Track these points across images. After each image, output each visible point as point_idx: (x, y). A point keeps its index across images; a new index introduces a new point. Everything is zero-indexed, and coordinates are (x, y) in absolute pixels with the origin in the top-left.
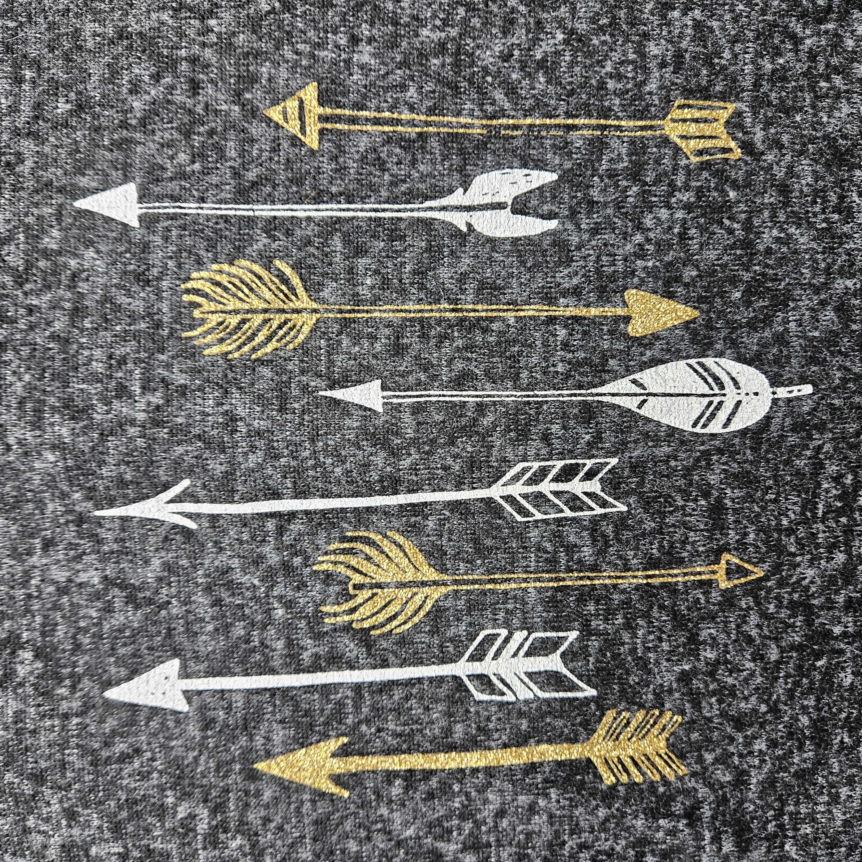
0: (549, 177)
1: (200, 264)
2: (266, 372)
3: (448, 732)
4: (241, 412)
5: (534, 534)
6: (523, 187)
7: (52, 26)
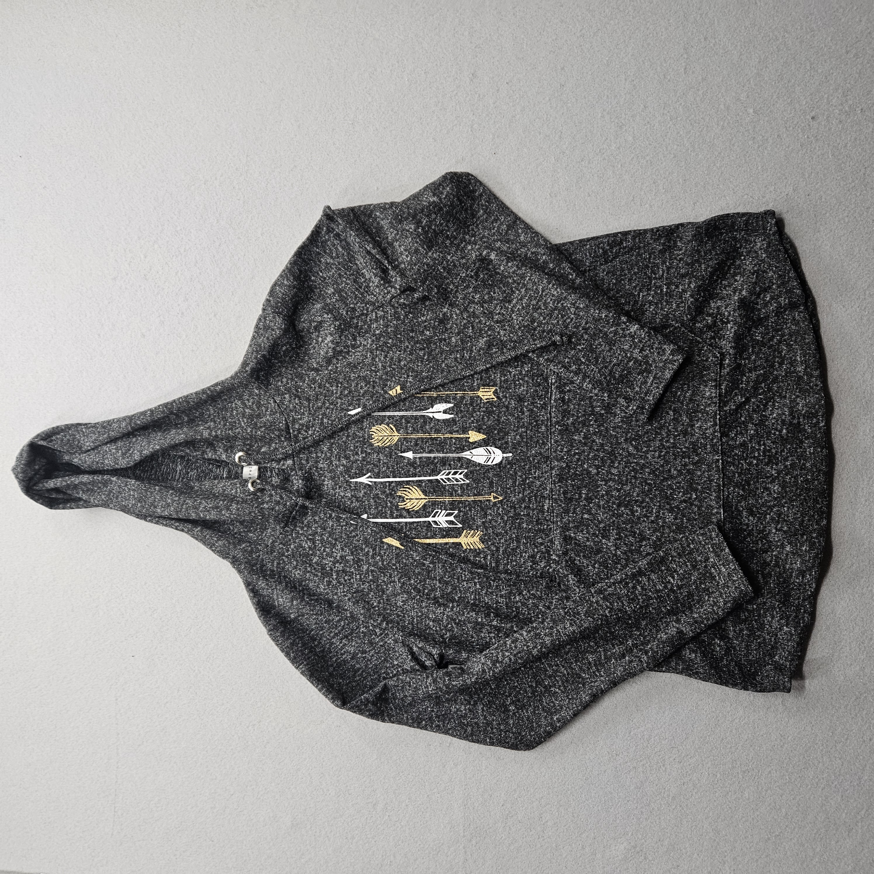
0: (451, 405)
1: (374, 426)
2: (387, 449)
3: (426, 534)
4: (382, 458)
5: (447, 487)
6: (445, 408)
7: (345, 375)
